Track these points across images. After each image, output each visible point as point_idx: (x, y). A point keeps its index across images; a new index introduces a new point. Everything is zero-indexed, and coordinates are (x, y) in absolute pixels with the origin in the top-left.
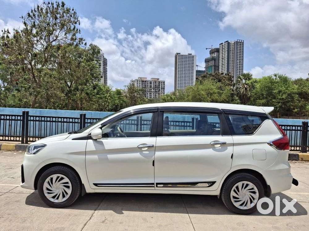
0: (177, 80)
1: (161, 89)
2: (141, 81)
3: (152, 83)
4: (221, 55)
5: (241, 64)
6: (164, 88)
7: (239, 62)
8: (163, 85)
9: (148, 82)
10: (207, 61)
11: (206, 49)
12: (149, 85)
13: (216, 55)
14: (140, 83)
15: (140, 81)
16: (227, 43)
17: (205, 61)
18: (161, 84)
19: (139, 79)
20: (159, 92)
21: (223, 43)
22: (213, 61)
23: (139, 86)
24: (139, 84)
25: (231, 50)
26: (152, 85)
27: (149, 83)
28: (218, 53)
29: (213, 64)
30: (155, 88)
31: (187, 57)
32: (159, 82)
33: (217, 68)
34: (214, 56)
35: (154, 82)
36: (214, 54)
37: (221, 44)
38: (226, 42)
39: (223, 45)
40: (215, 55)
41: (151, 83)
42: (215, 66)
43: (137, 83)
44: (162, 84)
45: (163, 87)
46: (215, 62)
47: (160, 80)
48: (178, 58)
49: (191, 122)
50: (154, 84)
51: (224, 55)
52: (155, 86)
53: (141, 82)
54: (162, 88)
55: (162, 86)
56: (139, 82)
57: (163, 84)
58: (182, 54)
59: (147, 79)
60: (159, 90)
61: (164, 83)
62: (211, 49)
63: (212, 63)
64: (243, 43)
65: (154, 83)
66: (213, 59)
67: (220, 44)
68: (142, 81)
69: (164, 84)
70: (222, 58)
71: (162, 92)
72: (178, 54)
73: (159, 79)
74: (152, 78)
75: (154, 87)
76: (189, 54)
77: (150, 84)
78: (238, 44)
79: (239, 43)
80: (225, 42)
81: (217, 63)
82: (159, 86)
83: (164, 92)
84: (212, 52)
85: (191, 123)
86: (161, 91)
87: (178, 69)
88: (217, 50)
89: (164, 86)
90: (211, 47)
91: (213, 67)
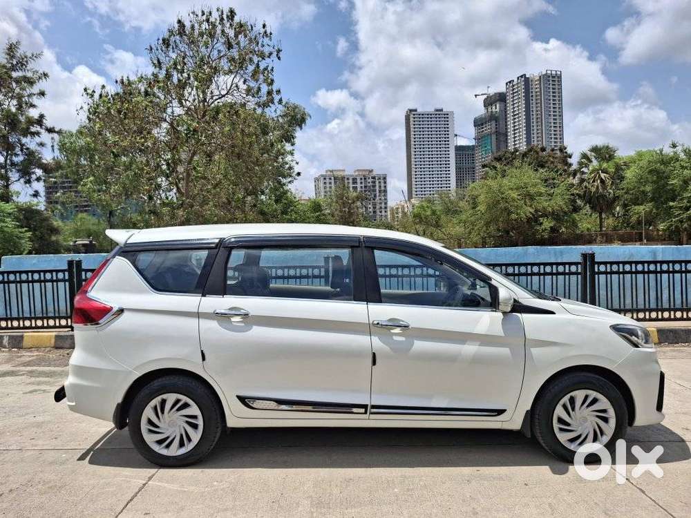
0: (414, 170)
1: (377, 195)
2: (333, 178)
3: (359, 181)
4: (510, 108)
5: (558, 125)
6: (385, 191)
7: (552, 121)
8: (382, 185)
9: (348, 179)
10: (479, 123)
11: (476, 96)
12: (351, 185)
13: (498, 110)
14: (330, 183)
15: (330, 179)
16: (523, 79)
17: (474, 122)
18: (377, 182)
19: (329, 173)
20: (374, 199)
21: (513, 81)
22: (493, 123)
23: (328, 189)
24: (328, 185)
25: (532, 96)
26: (359, 185)
27: (351, 181)
28: (503, 104)
29: (494, 130)
30: (365, 191)
31: (433, 116)
32: (374, 178)
33: (502, 138)
34: (494, 110)
35: (361, 179)
36: (494, 107)
37: (510, 82)
38: (522, 76)
39: (513, 86)
40: (497, 108)
41: (355, 181)
42: (497, 133)
43: (325, 183)
44: (380, 182)
45: (383, 188)
46: (496, 125)
47: (374, 173)
48: (412, 119)
49: (580, 263)
50: (361, 183)
51: (517, 106)
52: (365, 187)
53: (333, 181)
54: (380, 191)
55: (380, 187)
56: (328, 181)
57: (382, 181)
58: (420, 110)
59: (346, 173)
60: (375, 196)
61: (385, 178)
62: (485, 96)
63: (489, 128)
64: (560, 77)
65: (363, 181)
66: (492, 118)
67: (507, 84)
68: (335, 179)
69: (385, 183)
70: (514, 115)
71: (380, 199)
72: (411, 111)
73: (372, 171)
74: (358, 170)
75: (363, 189)
76: (437, 110)
77: (354, 183)
78: (549, 81)
79: (551, 78)
80: (518, 78)
81: (501, 126)
82: (374, 186)
83: (386, 199)
84: (489, 102)
85: (579, 266)
86: (378, 198)
87: (413, 146)
88: (501, 98)
89: (385, 187)
90: (486, 92)
91: (494, 137)
